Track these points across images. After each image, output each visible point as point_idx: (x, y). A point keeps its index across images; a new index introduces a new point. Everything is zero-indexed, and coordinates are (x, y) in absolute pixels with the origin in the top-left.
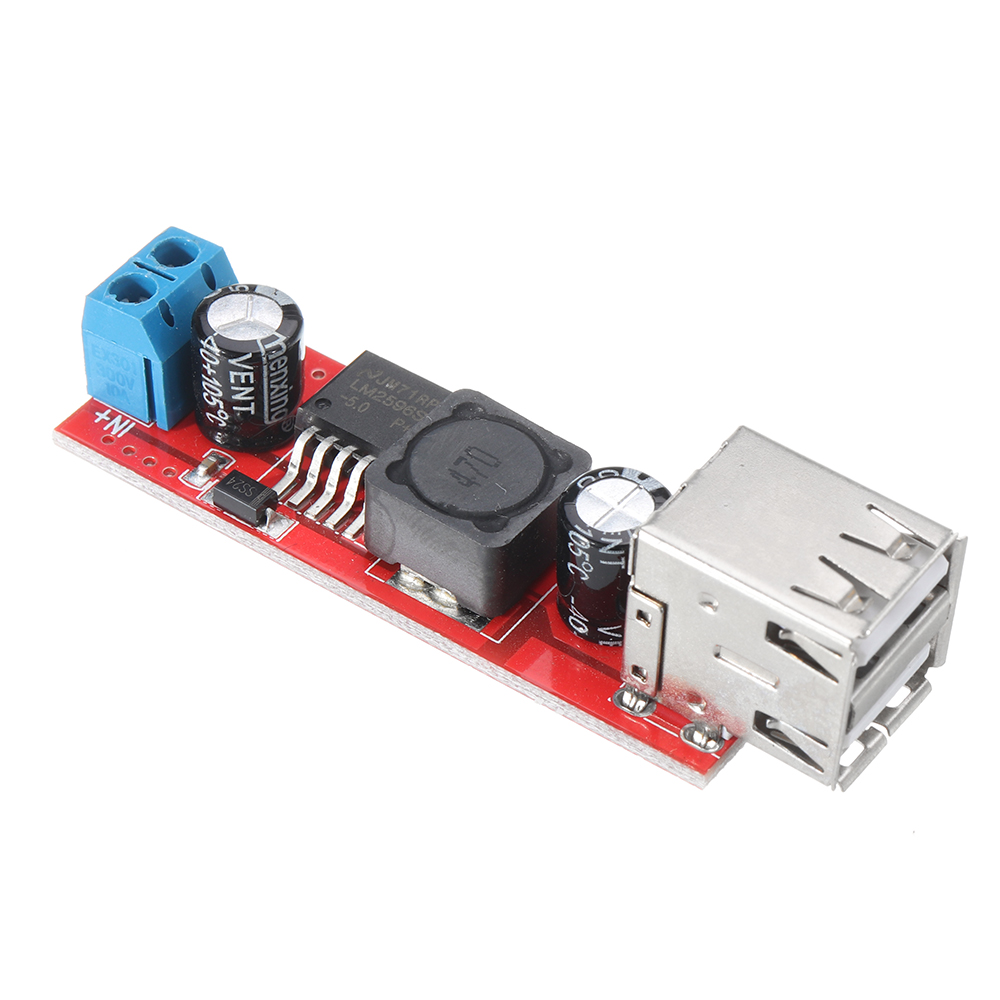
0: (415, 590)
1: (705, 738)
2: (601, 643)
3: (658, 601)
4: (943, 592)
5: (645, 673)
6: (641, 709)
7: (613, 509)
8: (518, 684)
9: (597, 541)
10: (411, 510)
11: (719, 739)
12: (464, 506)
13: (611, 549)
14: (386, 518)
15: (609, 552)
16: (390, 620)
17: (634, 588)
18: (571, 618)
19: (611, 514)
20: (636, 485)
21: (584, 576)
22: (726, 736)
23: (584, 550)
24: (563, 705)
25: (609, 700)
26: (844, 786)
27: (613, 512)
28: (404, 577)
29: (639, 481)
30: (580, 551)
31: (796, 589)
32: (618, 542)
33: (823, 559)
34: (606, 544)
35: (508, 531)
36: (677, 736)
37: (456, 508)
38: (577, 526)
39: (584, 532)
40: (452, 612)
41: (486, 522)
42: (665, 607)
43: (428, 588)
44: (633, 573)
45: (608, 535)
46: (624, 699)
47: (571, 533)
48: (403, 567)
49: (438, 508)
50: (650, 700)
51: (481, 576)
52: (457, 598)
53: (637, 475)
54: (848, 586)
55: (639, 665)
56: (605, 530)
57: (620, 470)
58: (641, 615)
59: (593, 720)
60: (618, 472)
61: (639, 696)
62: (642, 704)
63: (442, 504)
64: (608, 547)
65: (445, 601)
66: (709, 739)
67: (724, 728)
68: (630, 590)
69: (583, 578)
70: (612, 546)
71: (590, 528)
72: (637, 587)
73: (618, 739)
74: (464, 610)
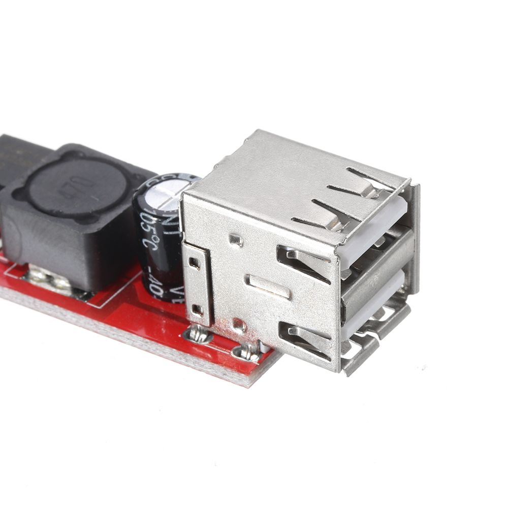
0: (41, 281)
1: (249, 354)
2: (174, 301)
3: (203, 249)
4: (408, 230)
5: (202, 311)
6: (203, 340)
7: (171, 198)
8: (114, 333)
9: (160, 216)
10: (30, 216)
11: (258, 353)
12: (67, 210)
13: (170, 222)
14: (14, 228)
15: (169, 224)
16: (22, 303)
17: (186, 242)
18: (151, 285)
19: (170, 201)
20: (188, 183)
21: (154, 247)
22: (263, 349)
23: (152, 225)
24: (147, 342)
25: (180, 336)
26: (349, 373)
27: (172, 200)
28: (33, 274)
29: (191, 180)
30: (149, 227)
31: (296, 220)
32: (175, 216)
33: (315, 201)
34: (166, 218)
35: (99, 223)
36: (228, 354)
37: (62, 212)
38: (145, 209)
39: (151, 212)
40: (68, 293)
41: (84, 219)
42: (208, 252)
43: (50, 279)
44: (184, 230)
45: (168, 213)
46: (191, 335)
47: (142, 214)
48: (31, 266)
49: (50, 213)
50: (209, 334)
51: (83, 258)
52: (71, 282)
53: (189, 176)
54: (333, 216)
55: (197, 304)
56: (166, 210)
57: (177, 175)
58: (193, 262)
59: (167, 349)
60: (176, 177)
61: (202, 332)
62: (204, 336)
63: (52, 211)
64: (168, 220)
65: (63, 285)
66: (252, 354)
67: (261, 343)
68: (183, 244)
69: (154, 249)
70: (171, 219)
71: (155, 209)
72: (187, 241)
73: (187, 361)
74: (76, 290)
